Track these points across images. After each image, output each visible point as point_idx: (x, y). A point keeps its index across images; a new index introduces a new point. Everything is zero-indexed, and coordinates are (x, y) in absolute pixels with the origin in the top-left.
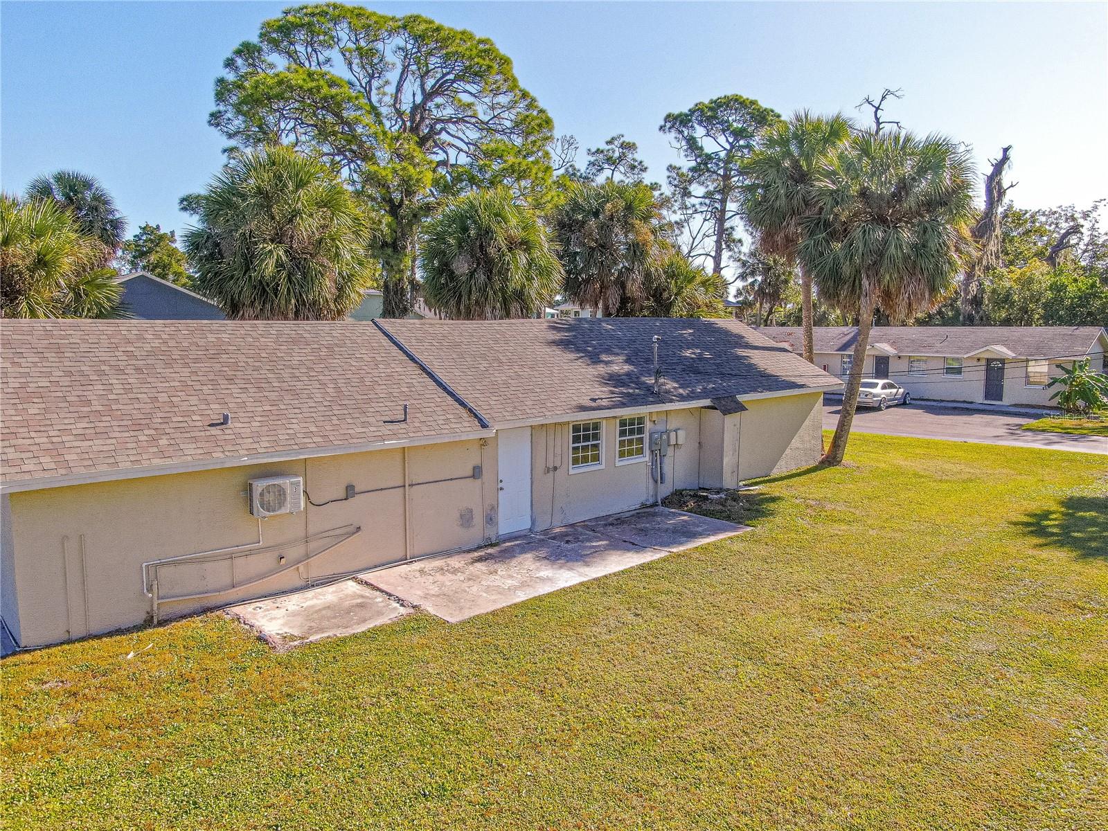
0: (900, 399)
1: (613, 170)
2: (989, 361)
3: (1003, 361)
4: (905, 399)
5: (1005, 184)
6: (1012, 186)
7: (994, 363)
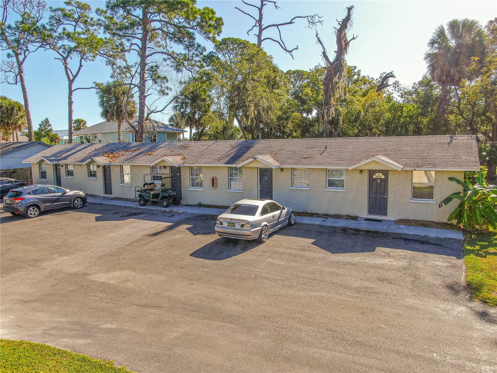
0: (284, 220)
1: (75, 26)
2: (371, 172)
3: (386, 172)
4: (289, 219)
5: (349, 38)
6: (353, 39)
7: (377, 174)
